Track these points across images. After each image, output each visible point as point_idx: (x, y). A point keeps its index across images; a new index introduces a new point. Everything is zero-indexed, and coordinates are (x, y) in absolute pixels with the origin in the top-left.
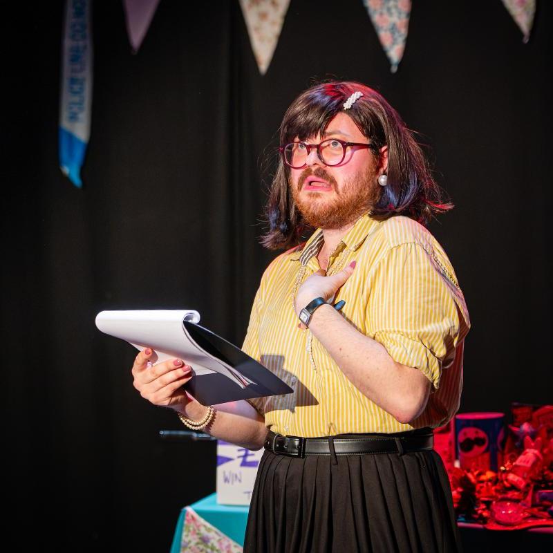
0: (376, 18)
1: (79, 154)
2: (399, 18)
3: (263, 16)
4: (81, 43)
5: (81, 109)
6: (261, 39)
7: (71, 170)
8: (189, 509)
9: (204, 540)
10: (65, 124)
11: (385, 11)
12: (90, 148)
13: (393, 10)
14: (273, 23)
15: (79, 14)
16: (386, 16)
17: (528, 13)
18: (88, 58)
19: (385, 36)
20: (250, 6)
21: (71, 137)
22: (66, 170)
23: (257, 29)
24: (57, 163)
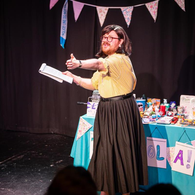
0: (125, 16)
1: (64, 42)
2: (130, 16)
3: (102, 15)
4: (65, 19)
5: (65, 33)
6: (101, 20)
7: (62, 45)
8: (81, 117)
9: (84, 123)
10: (61, 36)
11: (126, 15)
12: (66, 40)
13: (128, 15)
14: (104, 17)
15: (65, 13)
16: (127, 16)
17: (155, 16)
18: (66, 22)
19: (126, 20)
20: (99, 13)
21: (63, 38)
22: (61, 45)
23: (100, 18)
24: (60, 44)
